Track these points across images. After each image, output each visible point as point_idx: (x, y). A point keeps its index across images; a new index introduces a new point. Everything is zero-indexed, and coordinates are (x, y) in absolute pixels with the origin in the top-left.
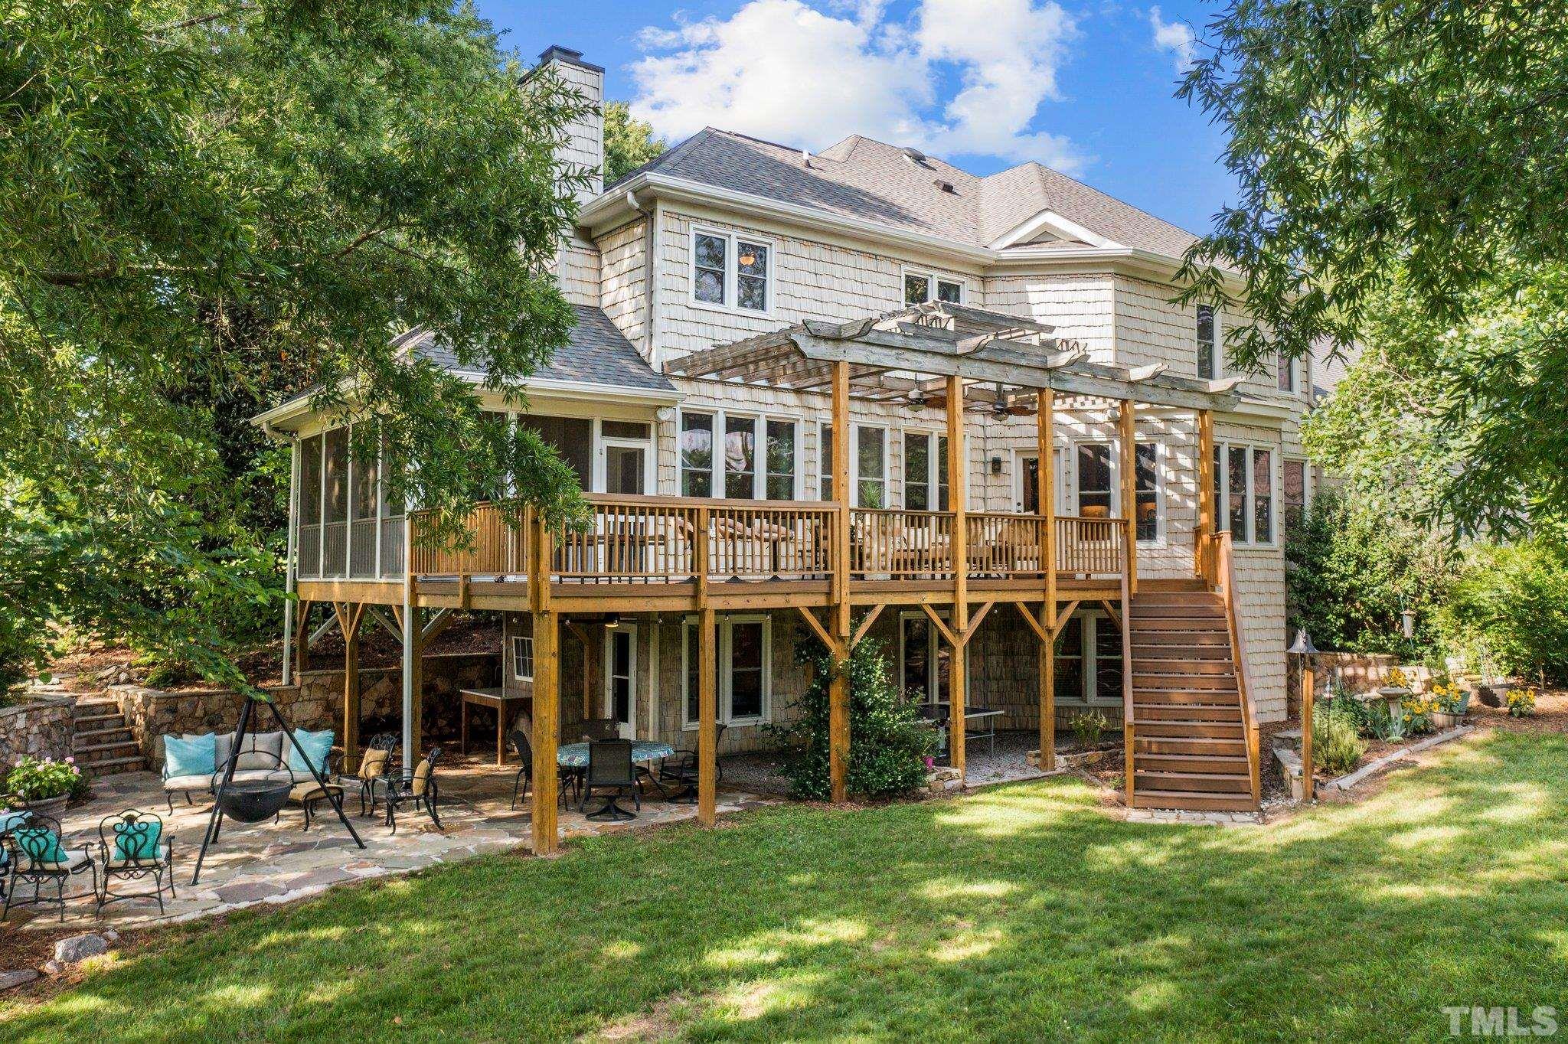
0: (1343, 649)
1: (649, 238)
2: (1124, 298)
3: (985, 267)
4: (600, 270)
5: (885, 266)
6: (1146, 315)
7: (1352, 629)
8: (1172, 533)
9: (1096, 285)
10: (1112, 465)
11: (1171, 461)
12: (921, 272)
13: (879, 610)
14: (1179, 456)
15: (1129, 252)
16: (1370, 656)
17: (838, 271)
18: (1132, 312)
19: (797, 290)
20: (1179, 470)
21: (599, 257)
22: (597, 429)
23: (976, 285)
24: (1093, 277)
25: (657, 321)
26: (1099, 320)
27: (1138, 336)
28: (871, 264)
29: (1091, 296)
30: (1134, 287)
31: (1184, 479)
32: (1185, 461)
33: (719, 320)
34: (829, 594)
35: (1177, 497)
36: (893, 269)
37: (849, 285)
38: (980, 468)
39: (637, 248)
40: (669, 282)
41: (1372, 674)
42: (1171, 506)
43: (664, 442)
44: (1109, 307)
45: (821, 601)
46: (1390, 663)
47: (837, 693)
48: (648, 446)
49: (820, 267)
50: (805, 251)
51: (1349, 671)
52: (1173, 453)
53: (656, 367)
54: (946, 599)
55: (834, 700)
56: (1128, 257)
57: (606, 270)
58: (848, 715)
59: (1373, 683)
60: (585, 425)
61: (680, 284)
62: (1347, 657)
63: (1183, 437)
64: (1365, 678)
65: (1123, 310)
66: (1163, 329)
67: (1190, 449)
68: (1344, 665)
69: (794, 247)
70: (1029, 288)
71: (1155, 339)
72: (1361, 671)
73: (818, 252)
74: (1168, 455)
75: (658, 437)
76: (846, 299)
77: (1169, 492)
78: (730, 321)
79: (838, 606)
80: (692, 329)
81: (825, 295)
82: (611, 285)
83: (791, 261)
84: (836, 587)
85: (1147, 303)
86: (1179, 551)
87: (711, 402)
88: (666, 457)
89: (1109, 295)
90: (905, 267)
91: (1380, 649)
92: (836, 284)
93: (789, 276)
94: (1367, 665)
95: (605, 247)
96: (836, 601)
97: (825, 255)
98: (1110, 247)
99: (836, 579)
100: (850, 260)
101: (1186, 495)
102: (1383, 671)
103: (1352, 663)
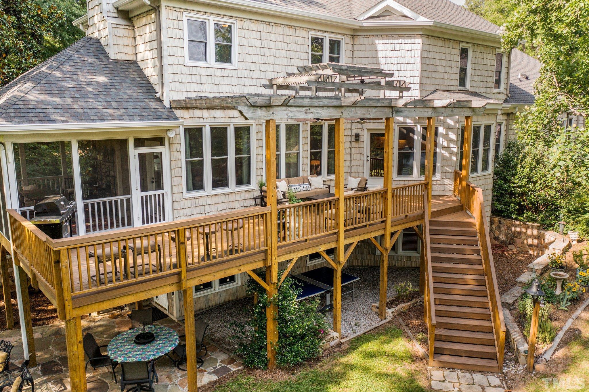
0: (516, 219)
1: (158, 22)
2: (427, 48)
3: (355, 30)
4: (135, 38)
5: (300, 32)
6: (437, 56)
7: (521, 210)
8: (443, 172)
9: (412, 41)
10: (415, 137)
11: (445, 136)
12: (319, 35)
13: (294, 261)
14: (450, 133)
15: (432, 23)
16: (529, 223)
17: (273, 37)
18: (430, 55)
19: (251, 50)
20: (450, 140)
21: (134, 30)
22: (131, 144)
23: (349, 40)
24: (410, 37)
25: (166, 76)
26: (413, 60)
27: (432, 68)
28: (292, 32)
29: (409, 47)
30: (432, 41)
31: (452, 145)
32: (453, 136)
33: (204, 72)
34: (265, 260)
35: (447, 155)
36: (305, 34)
37: (280, 45)
38: (349, 139)
39: (153, 27)
40: (171, 51)
41: (529, 232)
42: (444, 159)
43: (174, 146)
44: (419, 53)
45: (260, 265)
46: (539, 228)
47: (271, 313)
48: (164, 151)
49: (264, 36)
50: (254, 27)
51: (518, 229)
52: (447, 132)
53: (167, 103)
54: (333, 245)
55: (268, 315)
56: (430, 26)
57: (138, 38)
58: (277, 323)
59: (530, 236)
60: (124, 143)
61: (179, 52)
62: (517, 223)
63: (452, 123)
64: (526, 233)
65: (426, 54)
66: (444, 63)
67: (456, 130)
68: (516, 226)
69: (248, 24)
70: (377, 42)
71: (440, 69)
72: (524, 230)
73: (262, 27)
74: (444, 133)
75: (170, 144)
76: (278, 53)
77: (444, 152)
78: (210, 72)
79: (271, 266)
80: (188, 78)
81: (267, 52)
82: (141, 48)
83: (246, 33)
84: (269, 256)
85: (438, 49)
86: (447, 181)
87: (201, 120)
88: (175, 155)
89: (419, 47)
90: (311, 32)
91: (534, 220)
92: (273, 45)
93: (245, 42)
94: (527, 228)
95: (136, 24)
96: (269, 264)
97: (266, 28)
98: (422, 20)
99: (269, 252)
100: (281, 30)
101: (452, 153)
102: (535, 232)
103: (519, 226)
